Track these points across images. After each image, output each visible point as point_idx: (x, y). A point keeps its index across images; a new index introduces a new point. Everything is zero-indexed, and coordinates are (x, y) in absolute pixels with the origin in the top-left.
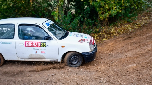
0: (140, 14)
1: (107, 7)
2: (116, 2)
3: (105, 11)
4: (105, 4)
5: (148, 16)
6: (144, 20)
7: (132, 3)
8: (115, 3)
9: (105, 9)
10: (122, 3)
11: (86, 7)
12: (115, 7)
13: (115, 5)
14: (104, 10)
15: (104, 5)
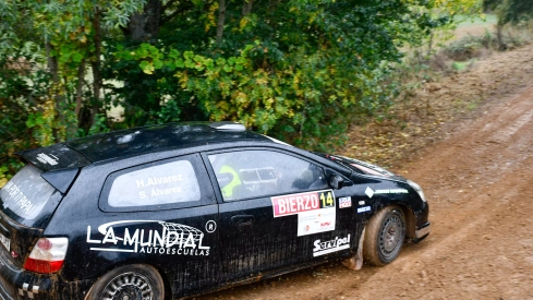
0: (358, 124)
1: (241, 98)
2: (274, 83)
3: (236, 114)
4: (234, 88)
5: (385, 133)
6: (373, 145)
7: (327, 87)
8: (269, 84)
9: (234, 106)
10: (295, 86)
11: (168, 97)
12: (271, 101)
13: (271, 91)
14: (232, 110)
15: (231, 90)
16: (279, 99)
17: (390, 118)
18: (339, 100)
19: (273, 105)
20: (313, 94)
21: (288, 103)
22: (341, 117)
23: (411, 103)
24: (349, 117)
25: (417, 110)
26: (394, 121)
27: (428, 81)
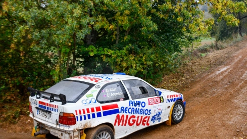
0: (166, 75)
1: (124, 65)
2: (136, 59)
3: (122, 70)
4: (122, 61)
5: (176, 78)
6: (172, 82)
7: (155, 61)
8: (134, 60)
9: (122, 67)
10: (144, 60)
11: (99, 65)
12: (135, 65)
13: (135, 62)
14: (121, 69)
15: (121, 62)
16: (138, 65)
17: (178, 72)
18: (160, 65)
19: (136, 67)
20: (150, 63)
21: (141, 66)
22: (160, 72)
23: (186, 68)
24: (163, 72)
25: (188, 70)
26: (180, 74)
27: (192, 60)
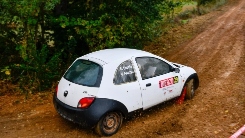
16: (115, 37)
17: (159, 42)
18: (138, 37)
19: (113, 39)
20: (129, 33)
21: (119, 38)
22: (140, 42)
23: (166, 36)
24: (143, 42)
25: (169, 39)
26: (160, 44)
27: (173, 27)
